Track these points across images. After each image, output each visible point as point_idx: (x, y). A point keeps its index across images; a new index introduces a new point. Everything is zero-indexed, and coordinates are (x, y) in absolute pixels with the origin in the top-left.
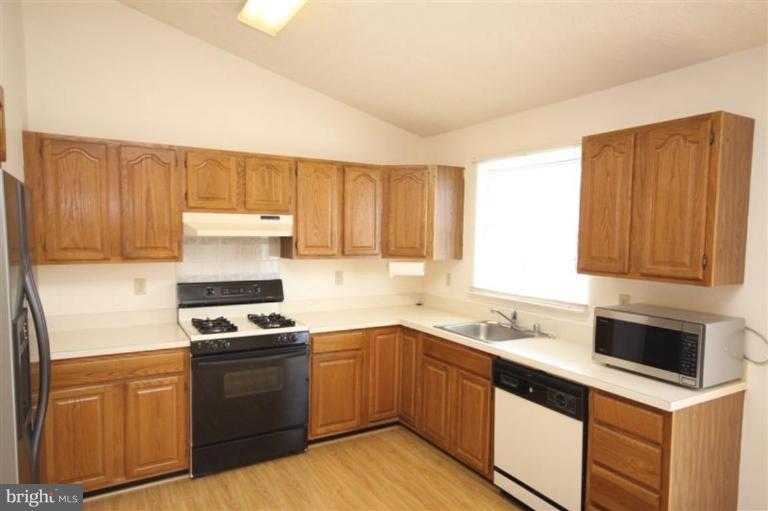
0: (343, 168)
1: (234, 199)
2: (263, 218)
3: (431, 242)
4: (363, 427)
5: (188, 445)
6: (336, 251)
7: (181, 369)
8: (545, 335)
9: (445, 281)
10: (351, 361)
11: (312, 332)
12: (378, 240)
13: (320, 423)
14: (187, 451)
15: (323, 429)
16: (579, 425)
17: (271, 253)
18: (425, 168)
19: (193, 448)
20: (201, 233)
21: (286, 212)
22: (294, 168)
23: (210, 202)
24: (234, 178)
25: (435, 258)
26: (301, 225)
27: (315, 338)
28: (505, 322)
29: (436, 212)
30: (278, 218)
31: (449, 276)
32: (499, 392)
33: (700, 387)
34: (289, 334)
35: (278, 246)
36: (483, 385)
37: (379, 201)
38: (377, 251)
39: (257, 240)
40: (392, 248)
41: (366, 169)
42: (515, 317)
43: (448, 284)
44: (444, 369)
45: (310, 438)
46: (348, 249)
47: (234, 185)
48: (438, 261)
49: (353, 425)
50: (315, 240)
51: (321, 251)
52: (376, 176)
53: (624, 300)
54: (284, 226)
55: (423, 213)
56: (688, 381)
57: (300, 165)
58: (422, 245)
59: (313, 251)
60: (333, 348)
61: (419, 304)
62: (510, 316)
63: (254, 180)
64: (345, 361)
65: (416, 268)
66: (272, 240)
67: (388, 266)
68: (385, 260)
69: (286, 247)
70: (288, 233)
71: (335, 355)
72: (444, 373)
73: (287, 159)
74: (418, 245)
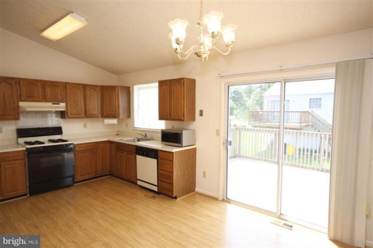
0: (85, 86)
1: (41, 97)
2: (53, 104)
3: (119, 113)
4: (96, 176)
5: (26, 185)
6: (83, 116)
7: (23, 157)
8: (153, 140)
9: (125, 126)
10: (91, 153)
11: (75, 143)
12: (100, 111)
13: (79, 175)
14: (26, 187)
15: (81, 178)
16: (156, 160)
17: (56, 117)
18: (116, 86)
19: (29, 185)
20: (28, 109)
21: (62, 102)
22: (64, 86)
23: (30, 98)
24: (40, 89)
25: (120, 117)
26: (69, 106)
27: (76, 146)
28: (143, 137)
29: (120, 101)
30: (59, 104)
31: (127, 124)
32: (138, 157)
33: (182, 147)
34: (66, 144)
35: (60, 115)
36: (133, 155)
37: (99, 98)
38: (99, 115)
39: (51, 112)
40: (105, 114)
41: (94, 87)
42: (146, 135)
43: (127, 126)
44: (123, 153)
45: (75, 181)
46: (88, 115)
47: (41, 92)
48: (122, 119)
49: (92, 176)
50: (74, 112)
51: (77, 116)
52: (98, 89)
53: (173, 127)
54: (62, 106)
55: (115, 102)
56: (180, 145)
57: (67, 85)
58: (116, 113)
59: (74, 116)
60: (83, 149)
61: (117, 135)
62: (144, 135)
63: (48, 91)
64: (88, 154)
65: (114, 121)
66: (57, 112)
67: (104, 121)
68: (103, 119)
69: (63, 115)
70: (63, 109)
71: (84, 151)
72: (122, 154)
73: (62, 83)
74: (114, 113)
